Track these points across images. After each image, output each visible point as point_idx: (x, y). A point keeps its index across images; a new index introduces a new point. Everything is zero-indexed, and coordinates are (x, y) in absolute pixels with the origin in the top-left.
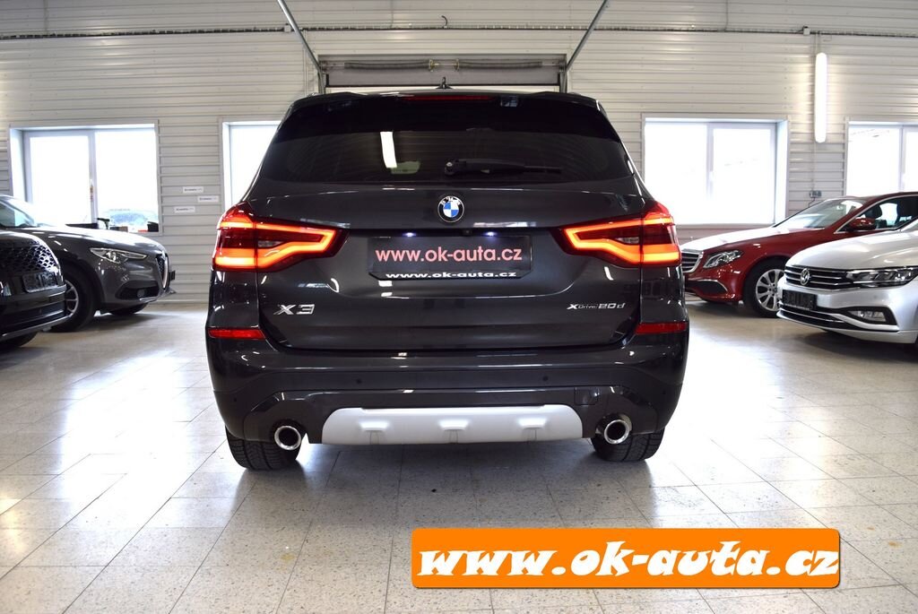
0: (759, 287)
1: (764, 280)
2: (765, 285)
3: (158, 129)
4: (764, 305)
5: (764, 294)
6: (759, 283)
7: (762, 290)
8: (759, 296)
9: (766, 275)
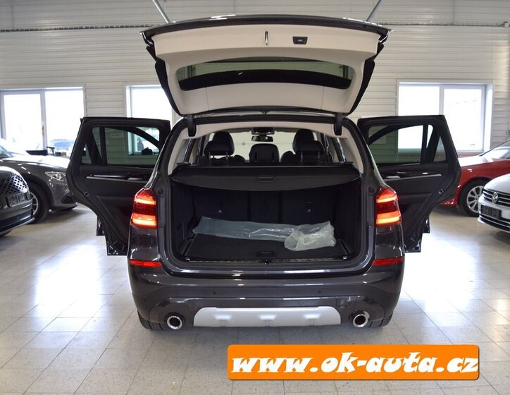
0: (469, 198)
1: (472, 193)
2: (472, 196)
3: (85, 91)
4: (472, 209)
5: (472, 202)
6: (469, 195)
7: (471, 199)
8: (469, 203)
9: (474, 190)
